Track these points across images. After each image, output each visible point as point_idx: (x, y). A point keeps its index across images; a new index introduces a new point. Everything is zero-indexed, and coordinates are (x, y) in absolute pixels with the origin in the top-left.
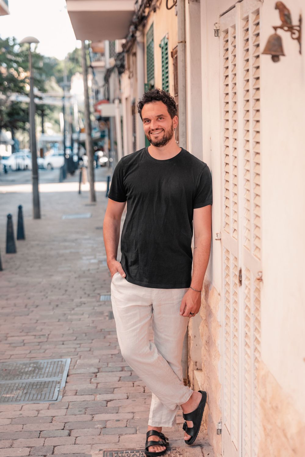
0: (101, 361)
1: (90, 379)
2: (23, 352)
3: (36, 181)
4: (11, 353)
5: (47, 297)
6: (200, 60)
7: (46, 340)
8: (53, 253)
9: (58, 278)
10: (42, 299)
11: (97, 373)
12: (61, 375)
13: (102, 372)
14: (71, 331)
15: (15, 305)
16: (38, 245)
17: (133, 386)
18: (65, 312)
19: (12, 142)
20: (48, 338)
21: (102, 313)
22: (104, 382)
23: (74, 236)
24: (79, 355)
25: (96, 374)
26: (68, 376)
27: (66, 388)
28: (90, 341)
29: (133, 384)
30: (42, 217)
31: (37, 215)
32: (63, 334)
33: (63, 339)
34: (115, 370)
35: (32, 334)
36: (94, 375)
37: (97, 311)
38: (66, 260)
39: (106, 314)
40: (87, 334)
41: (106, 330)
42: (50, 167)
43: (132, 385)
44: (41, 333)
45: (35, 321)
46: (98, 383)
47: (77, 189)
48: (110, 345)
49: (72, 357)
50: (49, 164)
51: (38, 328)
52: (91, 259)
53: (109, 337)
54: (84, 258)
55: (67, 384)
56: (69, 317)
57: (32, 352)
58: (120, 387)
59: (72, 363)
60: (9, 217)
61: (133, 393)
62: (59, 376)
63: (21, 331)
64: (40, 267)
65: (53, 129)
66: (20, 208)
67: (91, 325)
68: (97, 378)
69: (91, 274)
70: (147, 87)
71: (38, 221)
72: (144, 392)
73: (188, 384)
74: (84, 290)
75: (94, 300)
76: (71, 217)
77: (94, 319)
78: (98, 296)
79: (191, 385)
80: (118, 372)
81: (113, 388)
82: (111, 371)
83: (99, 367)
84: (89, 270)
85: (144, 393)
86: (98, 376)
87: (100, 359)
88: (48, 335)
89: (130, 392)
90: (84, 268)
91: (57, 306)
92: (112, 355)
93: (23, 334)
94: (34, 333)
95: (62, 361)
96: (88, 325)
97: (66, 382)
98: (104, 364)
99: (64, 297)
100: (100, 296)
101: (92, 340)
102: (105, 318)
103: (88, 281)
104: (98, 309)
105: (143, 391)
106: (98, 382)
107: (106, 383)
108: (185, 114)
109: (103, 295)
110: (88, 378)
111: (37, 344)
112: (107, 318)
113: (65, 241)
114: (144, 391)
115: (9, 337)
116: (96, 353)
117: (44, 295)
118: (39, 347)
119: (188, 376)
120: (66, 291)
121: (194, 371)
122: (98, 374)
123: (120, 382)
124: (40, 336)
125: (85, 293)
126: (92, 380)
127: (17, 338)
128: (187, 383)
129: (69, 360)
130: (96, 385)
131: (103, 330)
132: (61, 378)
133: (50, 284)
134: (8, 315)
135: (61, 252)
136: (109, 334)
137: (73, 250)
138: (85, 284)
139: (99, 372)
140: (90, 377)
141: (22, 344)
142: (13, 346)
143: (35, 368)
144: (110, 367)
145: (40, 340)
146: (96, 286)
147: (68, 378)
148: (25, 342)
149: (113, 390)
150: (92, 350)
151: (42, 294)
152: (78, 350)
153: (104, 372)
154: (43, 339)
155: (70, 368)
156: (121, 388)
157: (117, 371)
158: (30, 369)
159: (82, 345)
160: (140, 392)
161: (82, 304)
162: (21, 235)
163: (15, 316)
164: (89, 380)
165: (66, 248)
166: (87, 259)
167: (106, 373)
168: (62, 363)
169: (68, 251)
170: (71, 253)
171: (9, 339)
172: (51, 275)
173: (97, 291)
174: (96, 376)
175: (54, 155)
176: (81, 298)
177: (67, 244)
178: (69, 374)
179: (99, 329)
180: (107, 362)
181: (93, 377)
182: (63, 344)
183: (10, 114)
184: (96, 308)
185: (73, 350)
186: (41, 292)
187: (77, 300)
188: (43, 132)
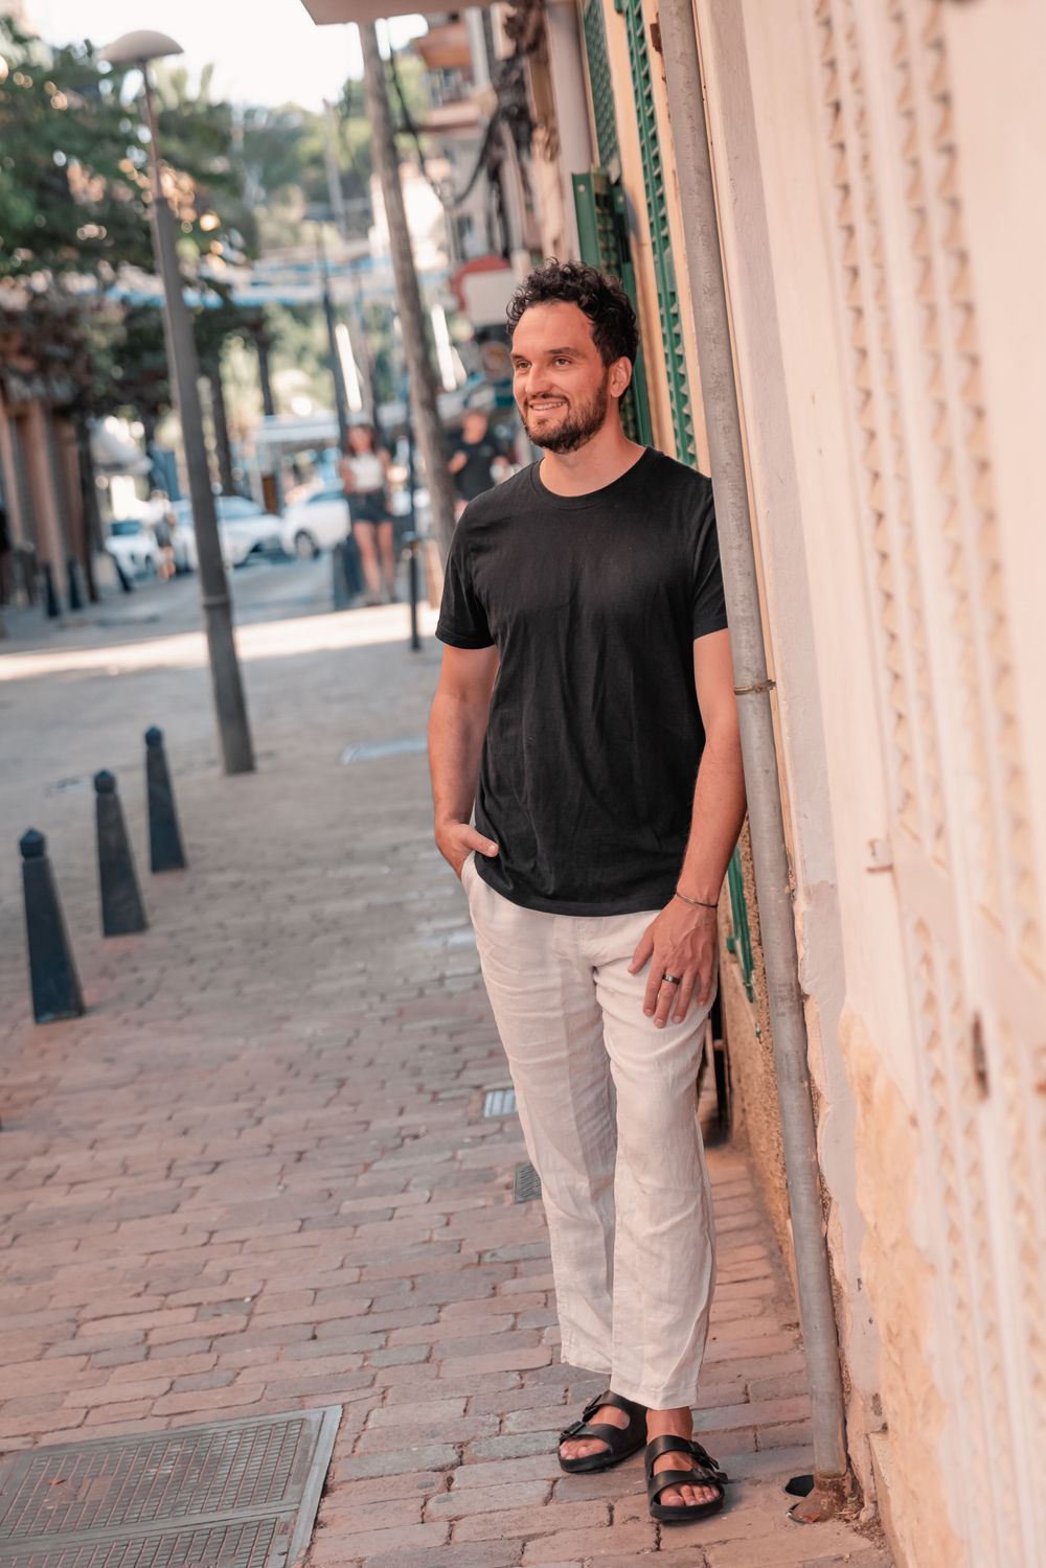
0: (471, 1411)
1: (422, 1502)
2: (139, 1390)
3: (220, 617)
4: (89, 1397)
5: (259, 1121)
6: (742, 48)
7: (242, 1321)
8: (298, 916)
9: (310, 1027)
10: (240, 1130)
11: (453, 1467)
12: (297, 1488)
13: (475, 1461)
14: (352, 1274)
15: (125, 1169)
16: (236, 885)
17: (611, 1522)
18: (332, 1185)
19: (145, 465)
20: (250, 1315)
21: (486, 1176)
22: (481, 1513)
23: (386, 836)
24: (377, 1388)
25: (449, 1473)
26: (325, 1491)
27: (317, 1552)
28: (431, 1315)
29: (611, 1509)
30: (261, 764)
31: (240, 757)
32: (316, 1291)
33: (313, 1314)
34: (533, 1447)
35: (183, 1298)
36: (440, 1478)
37: (465, 1167)
38: (346, 942)
39: (506, 1179)
40: (419, 1280)
41: (503, 1255)
42: (305, 547)
43: (605, 1517)
44: (225, 1293)
45: (204, 1238)
46: (457, 1519)
47: (403, 631)
48: (513, 1328)
49: (346, 1397)
50: (302, 534)
51: (214, 1269)
52: (451, 930)
53: (509, 1286)
54: (425, 927)
55: (320, 1532)
56: (348, 1206)
57: (177, 1387)
58: (548, 1529)
59: (348, 1426)
60: (104, 784)
61: (605, 1557)
62: (288, 1497)
63: (140, 1287)
64: (238, 984)
65: (311, 392)
66: (154, 739)
67: (436, 1237)
68: (452, 1494)
69: (450, 995)
70: (582, 188)
71: (243, 782)
72: (658, 1549)
73: (851, 1496)
74: (417, 1072)
75: (457, 1115)
76: (375, 753)
77: (449, 1207)
78: (476, 1096)
79: (867, 1504)
80: (543, 1458)
81: (519, 1538)
82: (513, 1454)
83: (462, 1439)
84: (441, 980)
85: (657, 1555)
86: (455, 1485)
87: (468, 1398)
88: (254, 1298)
89: (595, 1553)
90: (424, 975)
91: (300, 1156)
92: (522, 1372)
93: (149, 1301)
94: (195, 1296)
95: (303, 1421)
96: (427, 1236)
97: (317, 1524)
98: (483, 1424)
99: (333, 1111)
100: (484, 1094)
101: (441, 1307)
102: (500, 1200)
103: (435, 1030)
104: (471, 1159)
105: (655, 1546)
106: (455, 1513)
107: (489, 1516)
108: (718, 295)
109: (494, 1091)
110: (412, 1494)
111: (205, 1345)
112: (509, 1197)
113: (350, 857)
114: (658, 1542)
115: (86, 1321)
116: (456, 1368)
117: (250, 1112)
118: (210, 1359)
119: (849, 1459)
120: (342, 1083)
121: (871, 1436)
122: (457, 1474)
123: (552, 1506)
124: (218, 1308)
125: (420, 1089)
126: (431, 1505)
127: (117, 1324)
128: (848, 1490)
129: (334, 1414)
130: (444, 1527)
131: (487, 1258)
132: (295, 1506)
133: (278, 1061)
134: (89, 1217)
135: (331, 908)
136: (515, 1275)
137: (379, 898)
138: (422, 1048)
139: (461, 1464)
140: (422, 1492)
141: (142, 1350)
142: (99, 1363)
143: (186, 1459)
144: (510, 1434)
145: (214, 1327)
146: (467, 1053)
147: (327, 1502)
148: (153, 1339)
149: (519, 1550)
150: (436, 1356)
151: (242, 1105)
152: (377, 1359)
153: (484, 1460)
154: (232, 1320)
155: (339, 1452)
156: (554, 1533)
157: (540, 1453)
158: (168, 1469)
159: (394, 1335)
160: (639, 1548)
161: (406, 1138)
162: (169, 852)
163: (120, 1221)
164: (415, 1506)
165: (350, 889)
166: (437, 933)
167: (496, 1466)
168: (305, 1431)
169: (358, 904)
170: (370, 908)
171: (87, 1329)
172: (286, 1018)
173: (473, 1076)
174: (450, 1480)
175: (317, 498)
176: (401, 1112)
177: (355, 871)
178: (330, 1483)
179: (470, 1251)
180: (500, 1411)
181: (435, 1490)
182: (314, 1337)
183: (122, 353)
184: (460, 1154)
185: (358, 1361)
186: (236, 1099)
187: (386, 1123)
188: (269, 407)
